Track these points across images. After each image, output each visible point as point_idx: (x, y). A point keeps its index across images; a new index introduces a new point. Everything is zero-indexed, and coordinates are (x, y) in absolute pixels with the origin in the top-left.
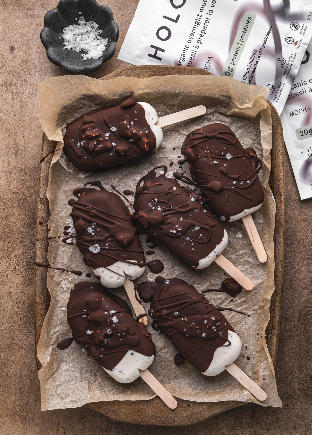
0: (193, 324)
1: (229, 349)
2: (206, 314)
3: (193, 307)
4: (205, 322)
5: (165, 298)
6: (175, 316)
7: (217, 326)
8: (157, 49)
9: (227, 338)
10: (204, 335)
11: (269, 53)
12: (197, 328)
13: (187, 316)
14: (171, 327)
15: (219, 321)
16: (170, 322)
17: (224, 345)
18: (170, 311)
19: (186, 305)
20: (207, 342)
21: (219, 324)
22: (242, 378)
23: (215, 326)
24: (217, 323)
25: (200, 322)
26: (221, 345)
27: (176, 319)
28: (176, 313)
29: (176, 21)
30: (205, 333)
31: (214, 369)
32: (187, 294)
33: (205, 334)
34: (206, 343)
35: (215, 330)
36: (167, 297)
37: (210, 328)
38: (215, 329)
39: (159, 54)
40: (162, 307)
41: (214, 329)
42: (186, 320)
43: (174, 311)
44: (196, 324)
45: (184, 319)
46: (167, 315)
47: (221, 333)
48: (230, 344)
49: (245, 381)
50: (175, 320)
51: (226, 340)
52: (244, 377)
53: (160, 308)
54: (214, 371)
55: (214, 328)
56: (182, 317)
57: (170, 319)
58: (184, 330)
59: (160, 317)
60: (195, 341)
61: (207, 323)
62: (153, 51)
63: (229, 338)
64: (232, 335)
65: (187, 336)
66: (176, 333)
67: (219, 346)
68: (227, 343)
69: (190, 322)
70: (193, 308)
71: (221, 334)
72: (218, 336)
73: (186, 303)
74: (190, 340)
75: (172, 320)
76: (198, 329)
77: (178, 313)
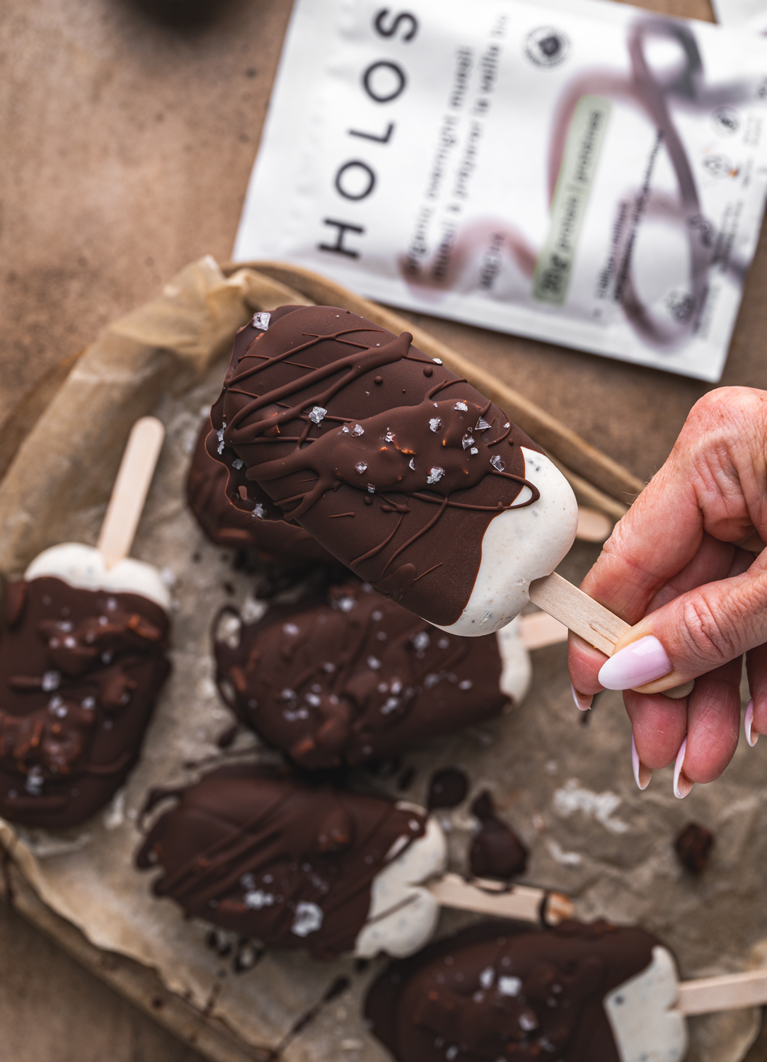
0: (390, 438)
1: (536, 515)
2: (431, 397)
3: (379, 378)
4: (434, 423)
5: (266, 362)
6: (313, 424)
7: (478, 435)
8: (343, 227)
9: (523, 476)
10: (435, 474)
11: (664, 208)
12: (405, 451)
13: (359, 417)
14: (307, 468)
15: (484, 416)
16: (299, 453)
17: (514, 504)
18: (293, 410)
19: (349, 374)
20: (450, 503)
21: (484, 425)
22: (595, 626)
23: (470, 435)
24: (475, 423)
25: (414, 430)
26: (504, 504)
27: (318, 437)
28: (318, 413)
29: (385, 140)
30: (437, 466)
31: (491, 601)
32: (347, 336)
33: (440, 470)
34: (448, 506)
35: (474, 451)
36: (272, 359)
37: (455, 444)
38: (473, 445)
39: (351, 241)
40: (261, 398)
41: (469, 448)
42: (359, 430)
43: (310, 407)
44: (400, 438)
45: (351, 429)
46: (282, 423)
47: (498, 458)
48: (536, 496)
49: (607, 634)
50: (318, 442)
51: (522, 483)
52: (601, 620)
53: (252, 403)
54: (491, 609)
55: (471, 441)
56: (341, 423)
57: (295, 441)
58: (357, 472)
59: (257, 439)
60: (402, 507)
61: (439, 428)
62: (330, 236)
63: (530, 475)
64: (537, 463)
65: (371, 489)
66: (325, 491)
67: (499, 512)
68: (525, 495)
69: (374, 434)
70: (379, 383)
71: (497, 463)
72: (489, 472)
73: (348, 366)
74: (386, 507)
75: (304, 442)
76: (408, 456)
77: (324, 411)
